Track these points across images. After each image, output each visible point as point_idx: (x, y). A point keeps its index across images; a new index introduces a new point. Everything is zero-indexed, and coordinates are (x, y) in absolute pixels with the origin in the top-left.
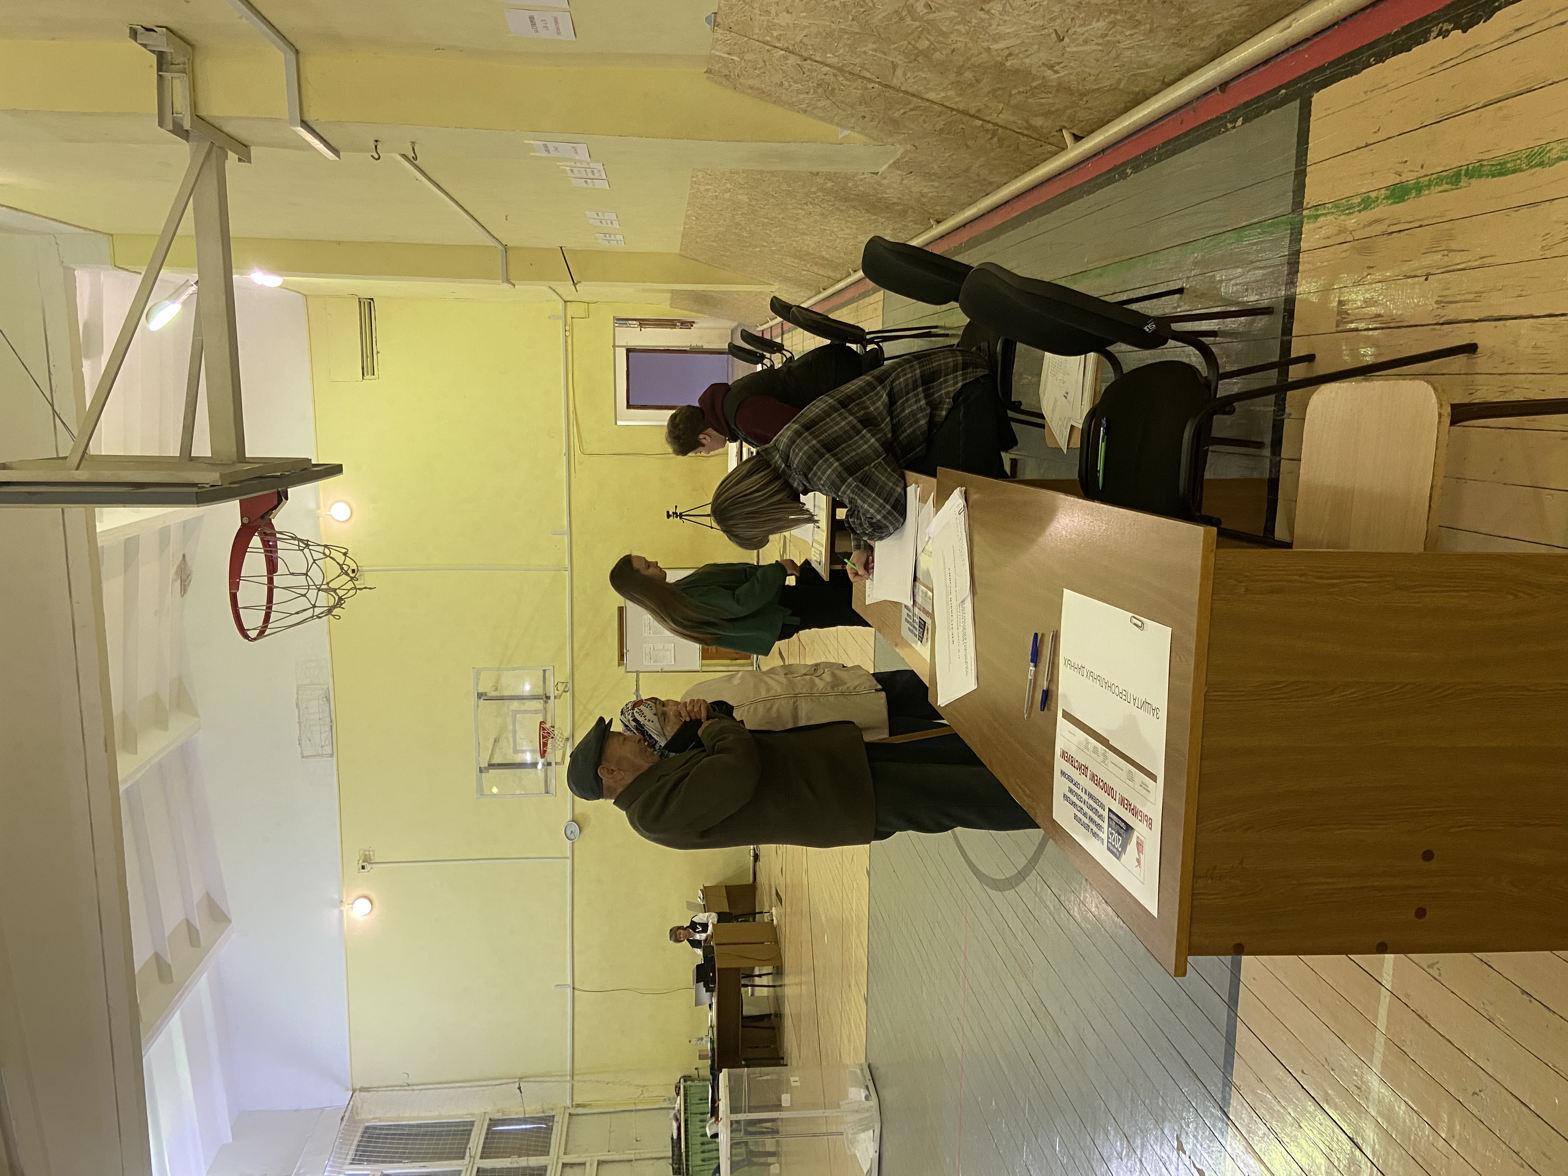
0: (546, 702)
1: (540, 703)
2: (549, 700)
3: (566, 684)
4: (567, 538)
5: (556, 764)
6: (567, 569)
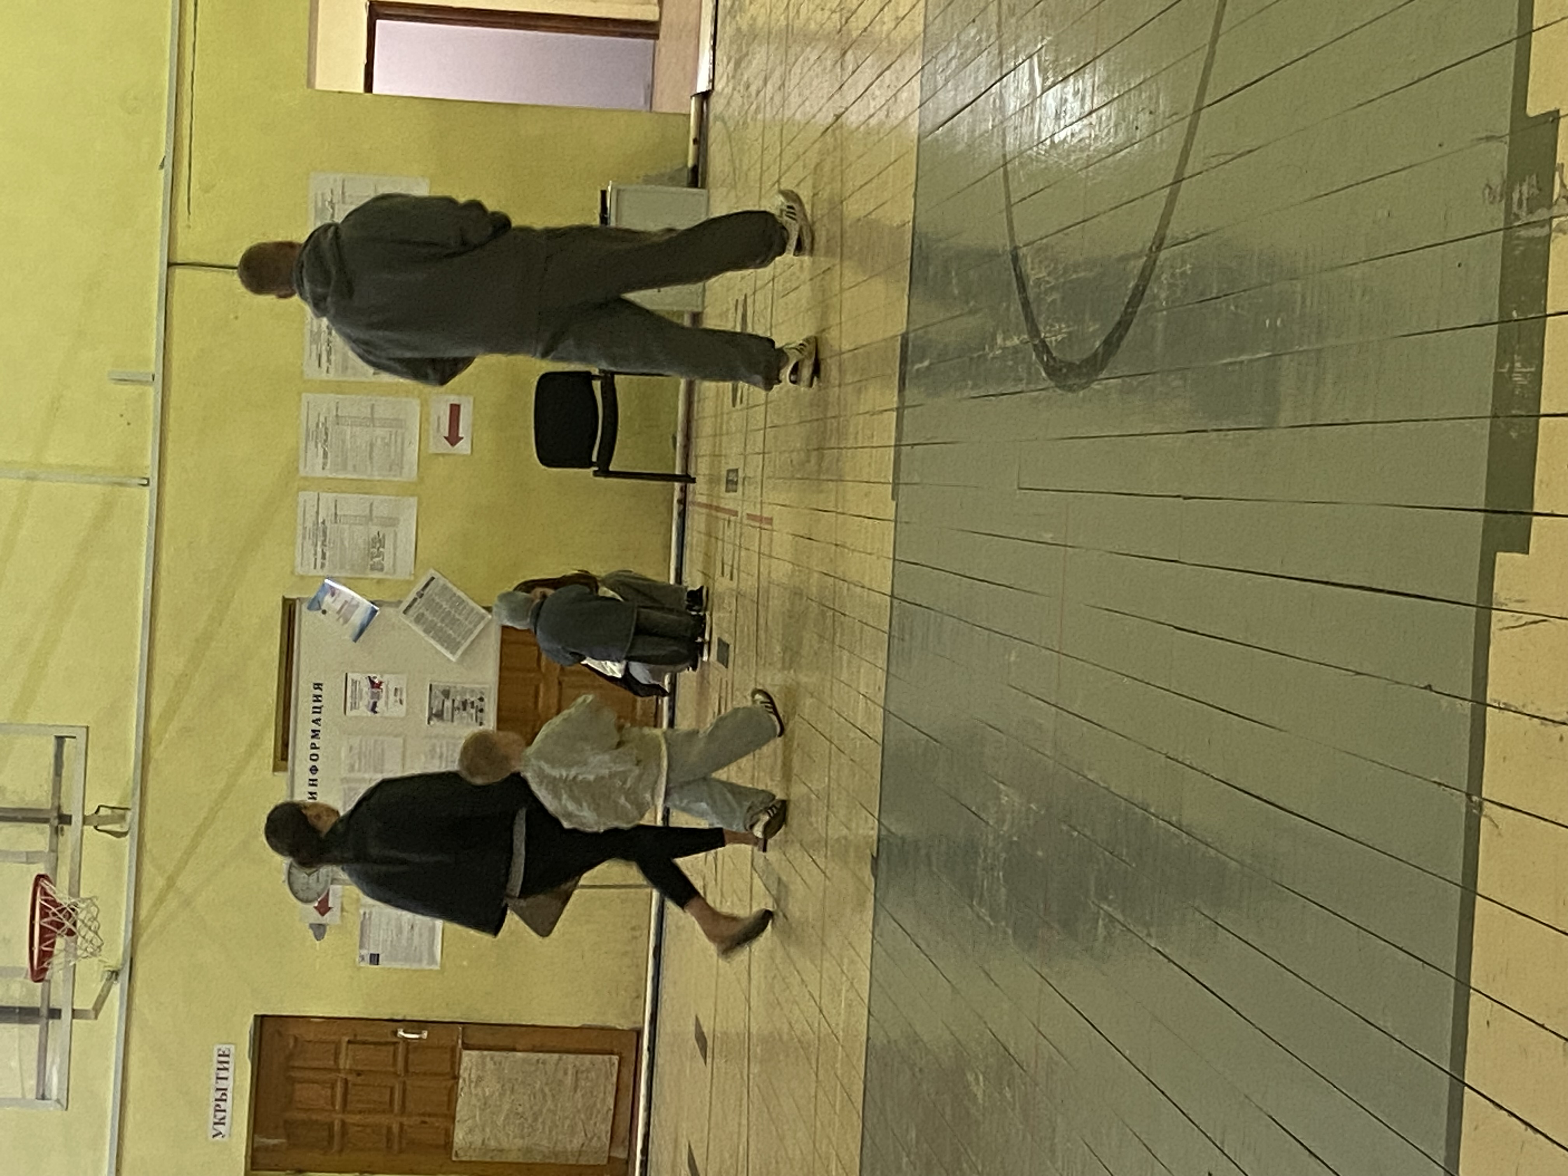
0: (57, 833)
1: (42, 833)
2: (66, 827)
3: (119, 813)
4: (152, 394)
5: (75, 1014)
6: (148, 480)
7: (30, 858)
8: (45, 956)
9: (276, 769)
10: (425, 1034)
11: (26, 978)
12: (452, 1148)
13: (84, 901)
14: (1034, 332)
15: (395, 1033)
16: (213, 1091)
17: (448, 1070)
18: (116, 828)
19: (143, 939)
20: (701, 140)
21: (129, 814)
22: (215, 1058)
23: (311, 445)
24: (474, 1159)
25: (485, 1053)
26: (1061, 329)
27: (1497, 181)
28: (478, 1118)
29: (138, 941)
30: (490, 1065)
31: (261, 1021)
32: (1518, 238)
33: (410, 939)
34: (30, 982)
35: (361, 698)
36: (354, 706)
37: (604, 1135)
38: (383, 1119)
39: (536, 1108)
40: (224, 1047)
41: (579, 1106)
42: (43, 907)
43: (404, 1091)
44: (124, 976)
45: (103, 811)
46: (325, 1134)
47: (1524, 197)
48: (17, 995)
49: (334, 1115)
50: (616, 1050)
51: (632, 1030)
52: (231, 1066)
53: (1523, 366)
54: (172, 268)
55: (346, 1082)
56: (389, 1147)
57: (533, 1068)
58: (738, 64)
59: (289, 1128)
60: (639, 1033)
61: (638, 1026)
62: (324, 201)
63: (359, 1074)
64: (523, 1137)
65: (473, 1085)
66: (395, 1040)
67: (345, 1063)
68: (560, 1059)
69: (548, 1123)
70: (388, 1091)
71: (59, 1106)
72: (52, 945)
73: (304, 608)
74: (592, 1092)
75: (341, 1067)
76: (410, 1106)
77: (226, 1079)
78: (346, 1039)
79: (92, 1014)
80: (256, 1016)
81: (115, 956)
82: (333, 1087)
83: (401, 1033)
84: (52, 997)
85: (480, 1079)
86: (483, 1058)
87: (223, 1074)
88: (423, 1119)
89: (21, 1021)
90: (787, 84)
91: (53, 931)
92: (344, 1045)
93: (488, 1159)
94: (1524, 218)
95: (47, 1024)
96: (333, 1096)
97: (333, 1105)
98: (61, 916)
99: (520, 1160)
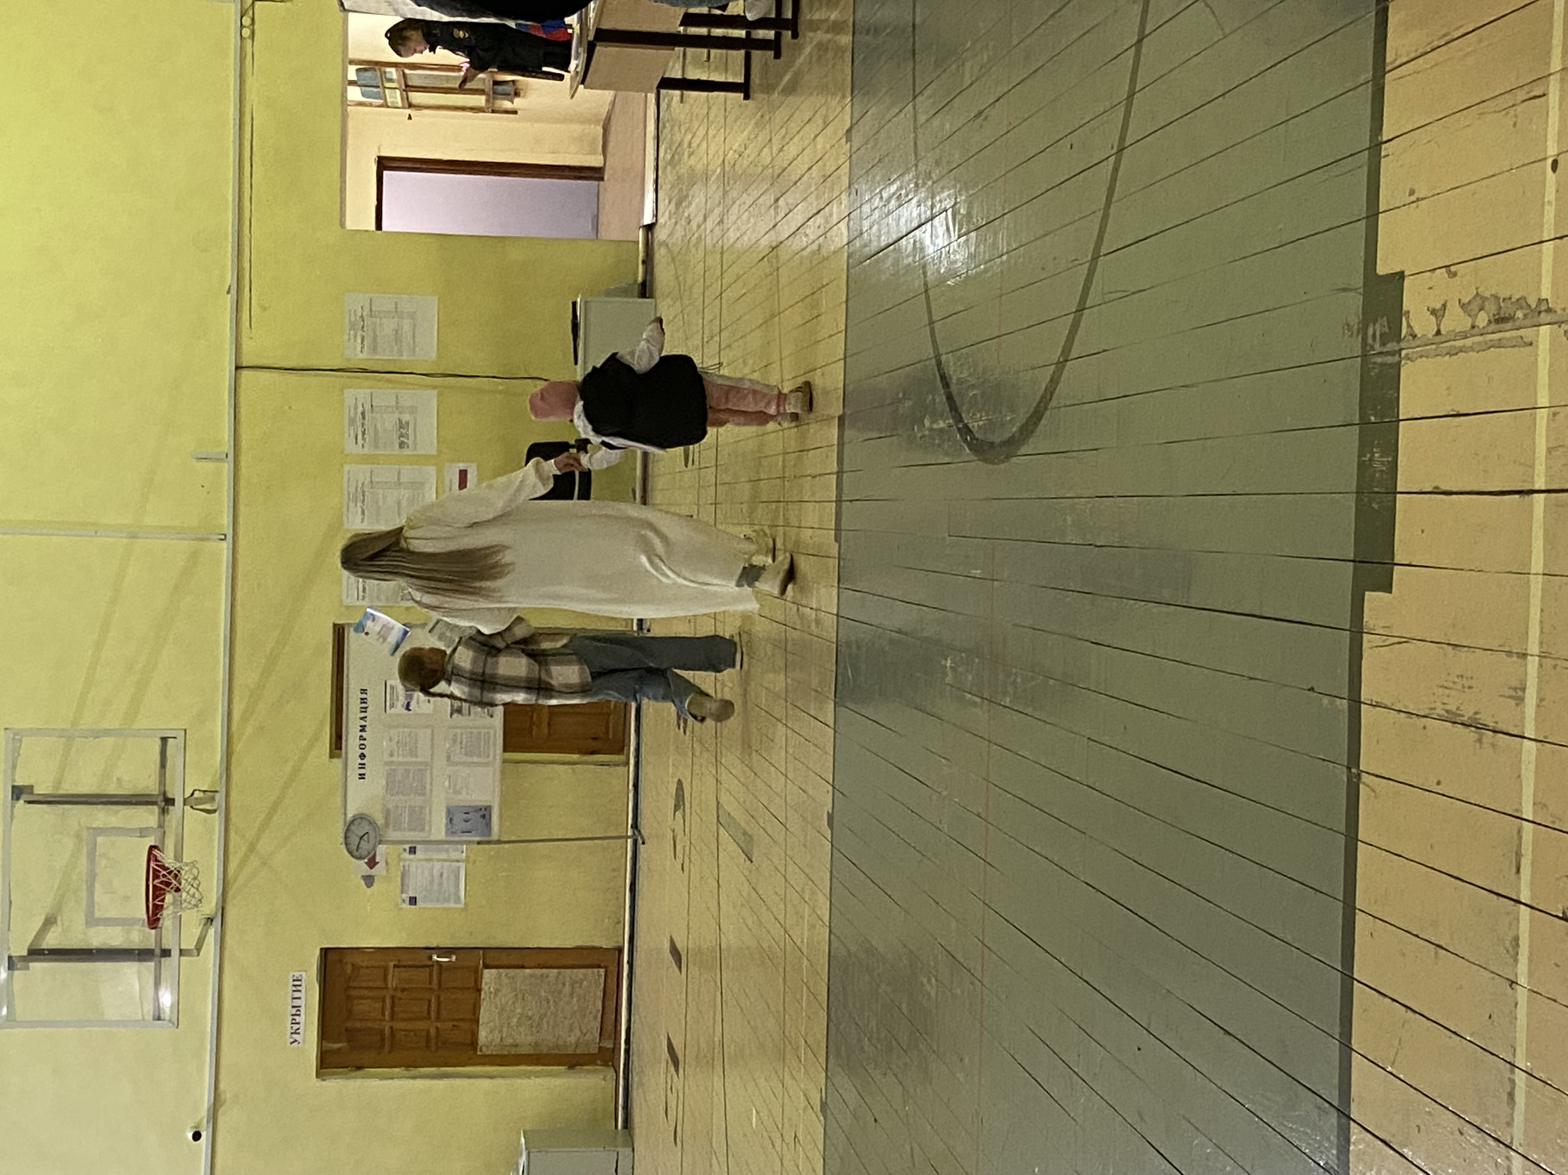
0: (164, 812)
1: (152, 812)
2: (171, 808)
3: (211, 794)
4: (227, 468)
5: (182, 952)
6: (225, 535)
7: (143, 832)
8: (158, 908)
9: (332, 756)
10: (454, 958)
11: (143, 926)
12: (477, 1043)
13: (187, 864)
14: (959, 418)
15: (430, 958)
16: (290, 1007)
17: (473, 984)
18: (208, 807)
19: (231, 893)
20: (648, 260)
21: (217, 796)
22: (291, 983)
23: (352, 504)
24: (494, 1053)
25: (501, 970)
26: (981, 417)
27: (1354, 321)
28: (497, 1021)
29: (227, 892)
30: (505, 981)
31: (325, 952)
32: (1375, 363)
33: (441, 884)
34: (147, 929)
35: (398, 699)
36: (392, 706)
37: (595, 1031)
38: (422, 1025)
39: (543, 1011)
40: (297, 974)
41: (576, 1008)
42: (155, 870)
43: (439, 1004)
44: (218, 921)
45: (197, 794)
46: (379, 1038)
47: (1378, 333)
48: (137, 940)
49: (384, 1023)
50: (602, 965)
51: (614, 949)
52: (302, 988)
53: (1381, 457)
54: (239, 371)
55: (393, 997)
56: (428, 1046)
57: (539, 981)
58: (678, 205)
59: (351, 1035)
60: (620, 950)
61: (620, 944)
62: (356, 315)
63: (403, 990)
64: (532, 1034)
65: (492, 996)
66: (429, 963)
67: (392, 982)
68: (559, 973)
69: (551, 1023)
70: (427, 1003)
71: (171, 1025)
72: (163, 900)
73: (352, 629)
74: (585, 999)
75: (390, 986)
76: (444, 1014)
77: (299, 998)
78: (392, 964)
79: (195, 952)
80: (321, 949)
81: (210, 906)
82: (384, 1001)
83: (435, 957)
84: (164, 941)
85: (497, 991)
86: (500, 975)
87: (297, 995)
88: (455, 1023)
89: (140, 960)
90: (725, 221)
91: (164, 889)
92: (391, 970)
93: (506, 1053)
94: (1378, 347)
95: (160, 962)
96: (383, 1008)
97: (383, 1014)
98: (169, 877)
99: (532, 1052)
